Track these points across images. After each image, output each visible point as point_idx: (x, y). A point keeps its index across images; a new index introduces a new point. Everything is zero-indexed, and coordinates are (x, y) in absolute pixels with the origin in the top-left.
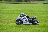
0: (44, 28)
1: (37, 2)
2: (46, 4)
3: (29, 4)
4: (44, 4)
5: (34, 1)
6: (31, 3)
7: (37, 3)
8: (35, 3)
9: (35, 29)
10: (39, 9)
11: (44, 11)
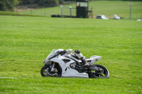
0: (54, 87)
1: (33, 10)
2: (58, 16)
3: (8, 15)
4: (53, 16)
5: (23, 8)
6: (15, 12)
7: (33, 14)
8: (27, 14)
9: (27, 90)
10: (38, 31)
11: (54, 38)
